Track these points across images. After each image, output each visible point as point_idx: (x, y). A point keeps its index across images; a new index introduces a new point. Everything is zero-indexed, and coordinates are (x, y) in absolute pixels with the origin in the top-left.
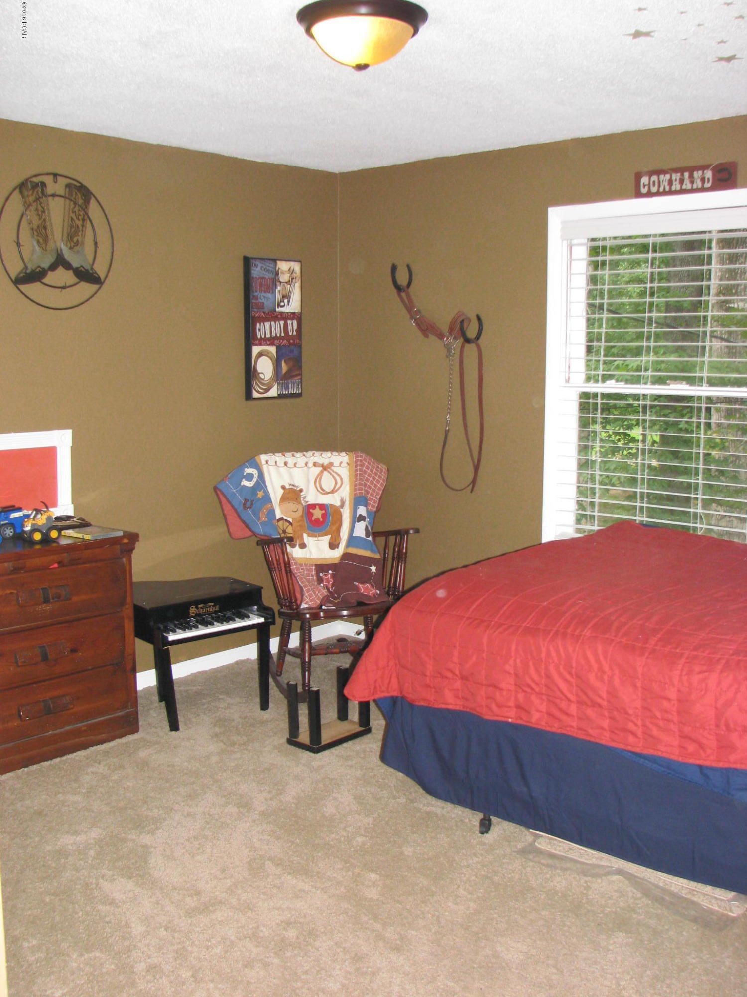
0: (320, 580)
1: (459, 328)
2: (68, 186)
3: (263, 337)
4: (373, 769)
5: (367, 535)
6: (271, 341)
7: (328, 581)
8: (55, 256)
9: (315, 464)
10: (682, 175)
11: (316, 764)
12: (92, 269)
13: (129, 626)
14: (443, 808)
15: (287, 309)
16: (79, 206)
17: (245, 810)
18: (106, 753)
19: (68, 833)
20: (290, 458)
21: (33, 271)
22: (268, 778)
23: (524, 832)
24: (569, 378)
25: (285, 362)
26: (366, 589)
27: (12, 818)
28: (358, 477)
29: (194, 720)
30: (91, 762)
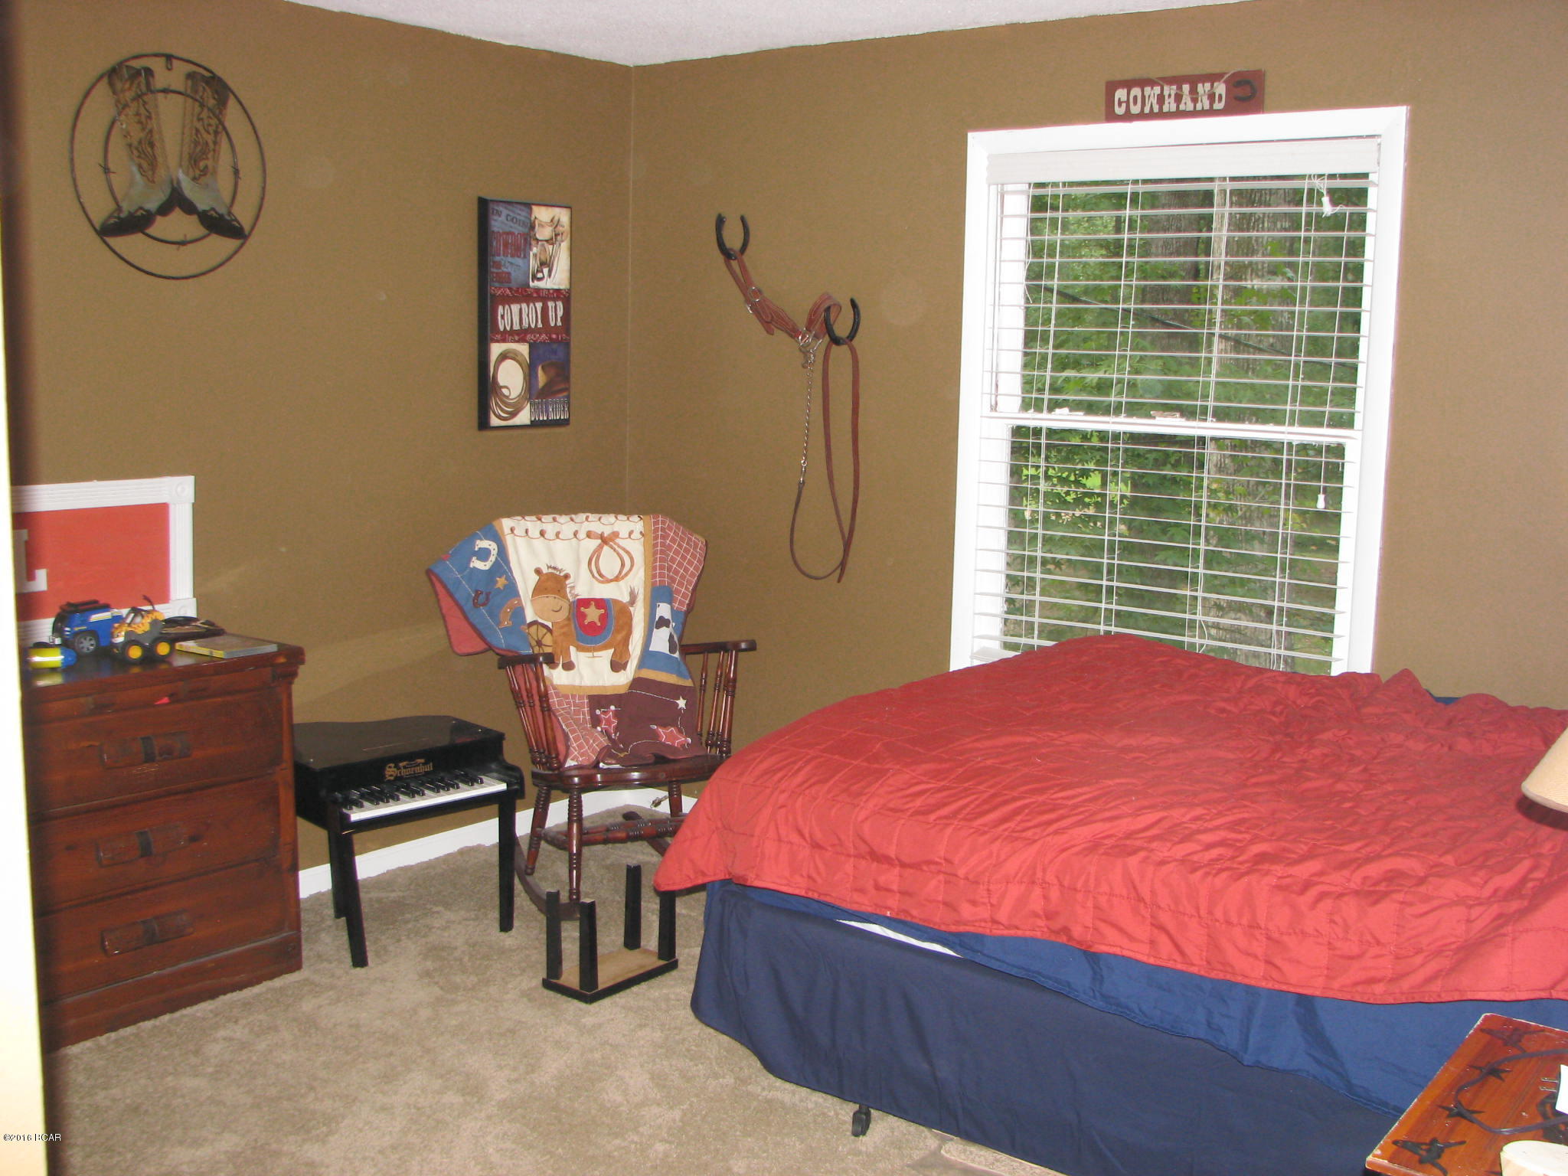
0: (596, 721)
1: (823, 320)
2: (190, 76)
3: (508, 328)
4: (681, 1029)
5: (672, 649)
6: (521, 335)
7: (609, 722)
8: (168, 191)
9: (589, 535)
10: (1180, 88)
11: (588, 1021)
12: (230, 213)
13: (287, 798)
14: (794, 1093)
15: (547, 284)
16: (209, 109)
17: (475, 1099)
18: (247, 1005)
19: (181, 1143)
20: (548, 523)
21: (131, 215)
22: (511, 1046)
23: (923, 1131)
24: (996, 404)
25: (542, 367)
26: (670, 736)
27: (87, 1119)
28: (659, 556)
29: (391, 948)
30: (223, 1021)
